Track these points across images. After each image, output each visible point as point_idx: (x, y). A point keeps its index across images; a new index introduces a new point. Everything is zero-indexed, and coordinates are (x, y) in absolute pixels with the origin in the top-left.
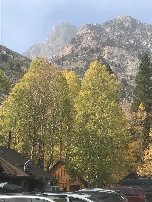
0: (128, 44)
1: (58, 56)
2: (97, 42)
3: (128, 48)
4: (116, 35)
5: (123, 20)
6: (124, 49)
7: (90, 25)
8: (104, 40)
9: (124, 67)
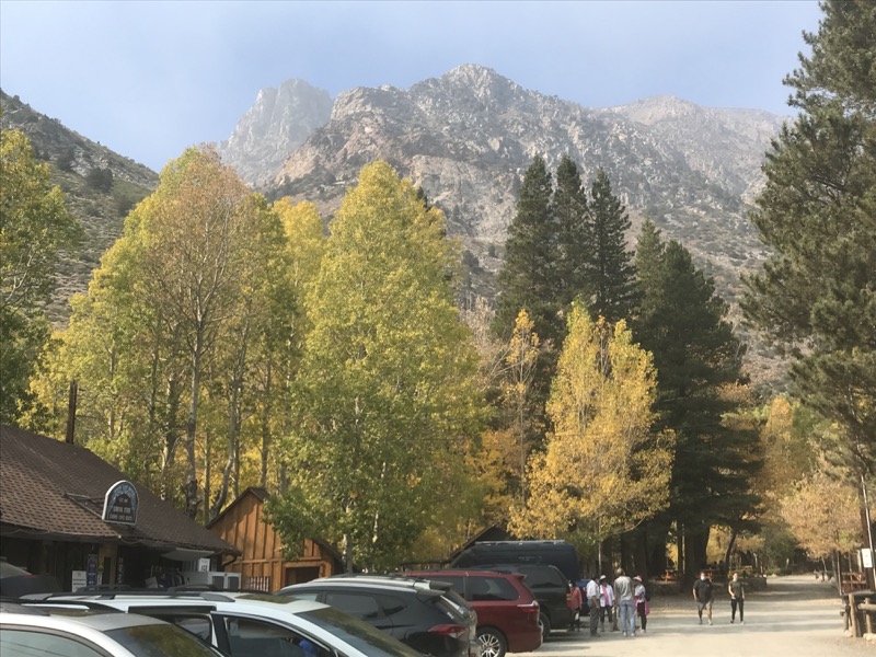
0: (483, 150)
1: (272, 182)
2: (391, 142)
3: (485, 163)
4: (448, 124)
5: (469, 77)
6: (471, 164)
7: (371, 90)
8: (412, 135)
9: (472, 219)
